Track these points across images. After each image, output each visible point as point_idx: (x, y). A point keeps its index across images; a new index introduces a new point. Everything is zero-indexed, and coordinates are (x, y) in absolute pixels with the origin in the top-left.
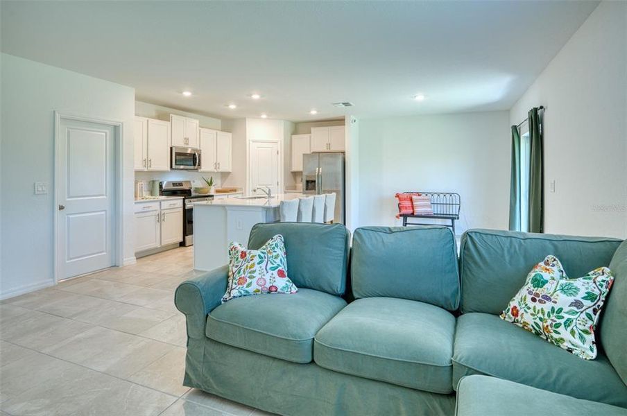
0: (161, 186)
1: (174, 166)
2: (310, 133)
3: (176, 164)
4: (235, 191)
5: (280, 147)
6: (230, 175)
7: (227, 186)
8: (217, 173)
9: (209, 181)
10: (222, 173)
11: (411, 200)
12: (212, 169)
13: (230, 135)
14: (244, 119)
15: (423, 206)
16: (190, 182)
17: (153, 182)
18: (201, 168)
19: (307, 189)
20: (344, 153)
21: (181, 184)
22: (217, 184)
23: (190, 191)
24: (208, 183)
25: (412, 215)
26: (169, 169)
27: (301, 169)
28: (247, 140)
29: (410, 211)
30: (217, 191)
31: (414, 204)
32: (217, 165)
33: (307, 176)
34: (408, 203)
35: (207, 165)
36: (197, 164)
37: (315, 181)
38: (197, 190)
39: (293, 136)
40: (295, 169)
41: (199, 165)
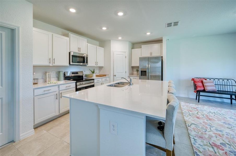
0: (65, 74)
1: (71, 63)
2: (141, 48)
3: (72, 62)
4: (105, 76)
5: (127, 54)
6: (103, 68)
7: (102, 73)
8: (97, 67)
9: (93, 71)
10: (99, 67)
11: (202, 82)
12: (94, 65)
13: (103, 48)
14: (110, 40)
15: (211, 86)
16: (82, 71)
17: (59, 72)
18: (88, 65)
19: (141, 75)
20: (162, 57)
21: (77, 73)
22: (97, 72)
23: (82, 76)
24: (92, 72)
25: (204, 91)
26: (68, 64)
27: (138, 65)
28: (111, 51)
29: (202, 89)
30: (97, 76)
31: (205, 84)
32: (96, 63)
33: (141, 69)
34: (200, 84)
35: (91, 63)
36: (85, 62)
37: (146, 71)
38: (86, 76)
39: (132, 50)
40: (133, 65)
41: (87, 62)
